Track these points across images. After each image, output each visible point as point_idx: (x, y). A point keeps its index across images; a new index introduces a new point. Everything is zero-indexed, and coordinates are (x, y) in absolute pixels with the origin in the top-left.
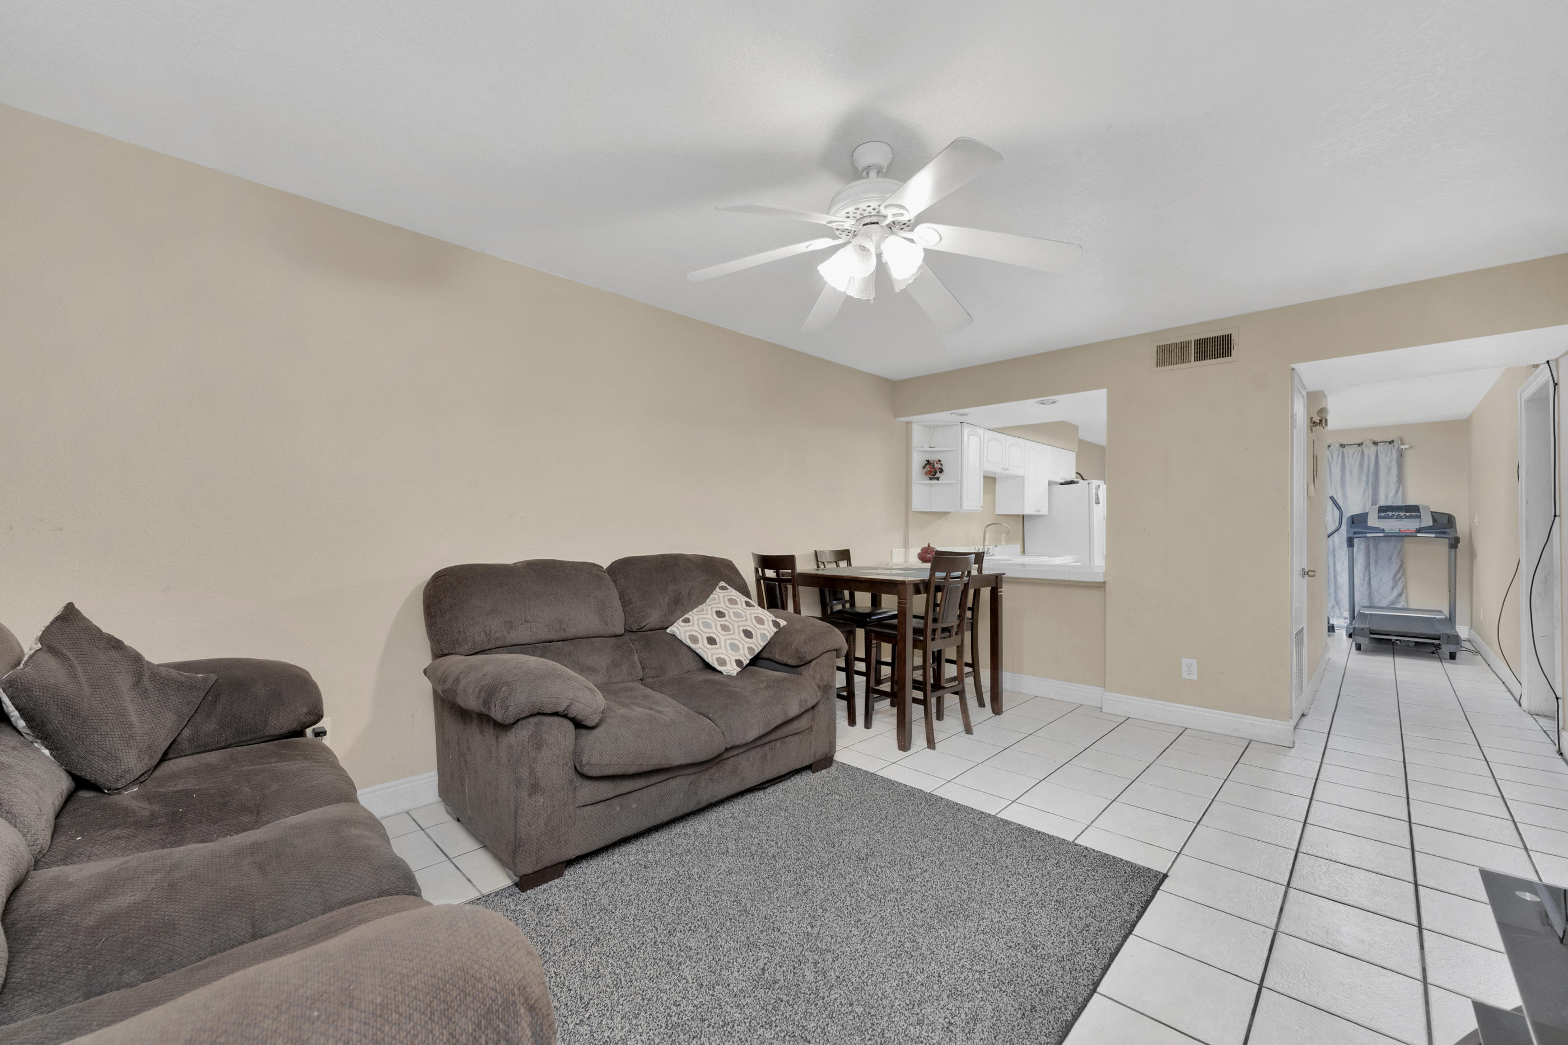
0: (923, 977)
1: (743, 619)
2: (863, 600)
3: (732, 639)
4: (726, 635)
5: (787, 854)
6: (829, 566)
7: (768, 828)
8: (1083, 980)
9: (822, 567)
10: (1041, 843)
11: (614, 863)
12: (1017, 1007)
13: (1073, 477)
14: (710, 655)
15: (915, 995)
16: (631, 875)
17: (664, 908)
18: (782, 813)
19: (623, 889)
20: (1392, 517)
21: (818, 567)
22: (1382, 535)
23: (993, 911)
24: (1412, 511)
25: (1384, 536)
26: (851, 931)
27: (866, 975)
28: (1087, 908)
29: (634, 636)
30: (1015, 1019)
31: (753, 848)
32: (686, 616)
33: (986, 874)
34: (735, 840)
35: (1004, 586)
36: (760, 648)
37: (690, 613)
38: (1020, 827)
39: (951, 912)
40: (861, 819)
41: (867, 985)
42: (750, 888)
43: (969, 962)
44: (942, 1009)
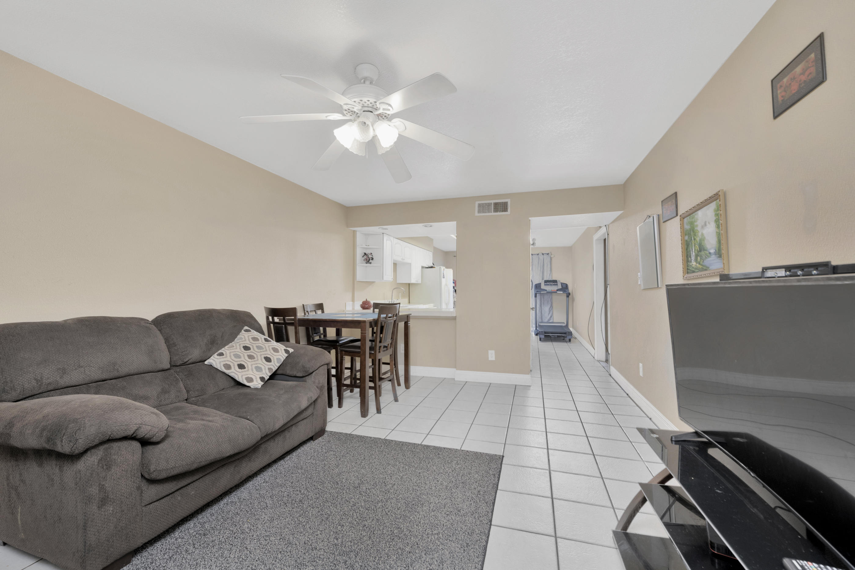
0: (409, 548)
1: (264, 350)
2: (331, 333)
3: (257, 364)
4: (252, 361)
5: (309, 497)
6: (311, 314)
7: (292, 483)
8: (485, 521)
9: (307, 314)
10: (447, 454)
11: (176, 540)
12: (460, 547)
13: (432, 265)
14: (240, 376)
15: (407, 561)
16: (194, 544)
17: (227, 560)
18: (299, 471)
19: (189, 557)
20: (548, 285)
21: (305, 314)
22: (546, 292)
23: (434, 497)
24: (555, 282)
25: (547, 293)
26: (361, 534)
27: (377, 559)
28: (476, 482)
29: (178, 369)
30: (461, 554)
31: (284, 499)
32: (220, 351)
33: (426, 478)
34: (271, 497)
35: (411, 320)
36: (276, 368)
37: (223, 349)
38: (435, 448)
39: (414, 504)
40: (350, 463)
41: (379, 564)
42: (289, 527)
43: (430, 530)
44: (424, 563)
